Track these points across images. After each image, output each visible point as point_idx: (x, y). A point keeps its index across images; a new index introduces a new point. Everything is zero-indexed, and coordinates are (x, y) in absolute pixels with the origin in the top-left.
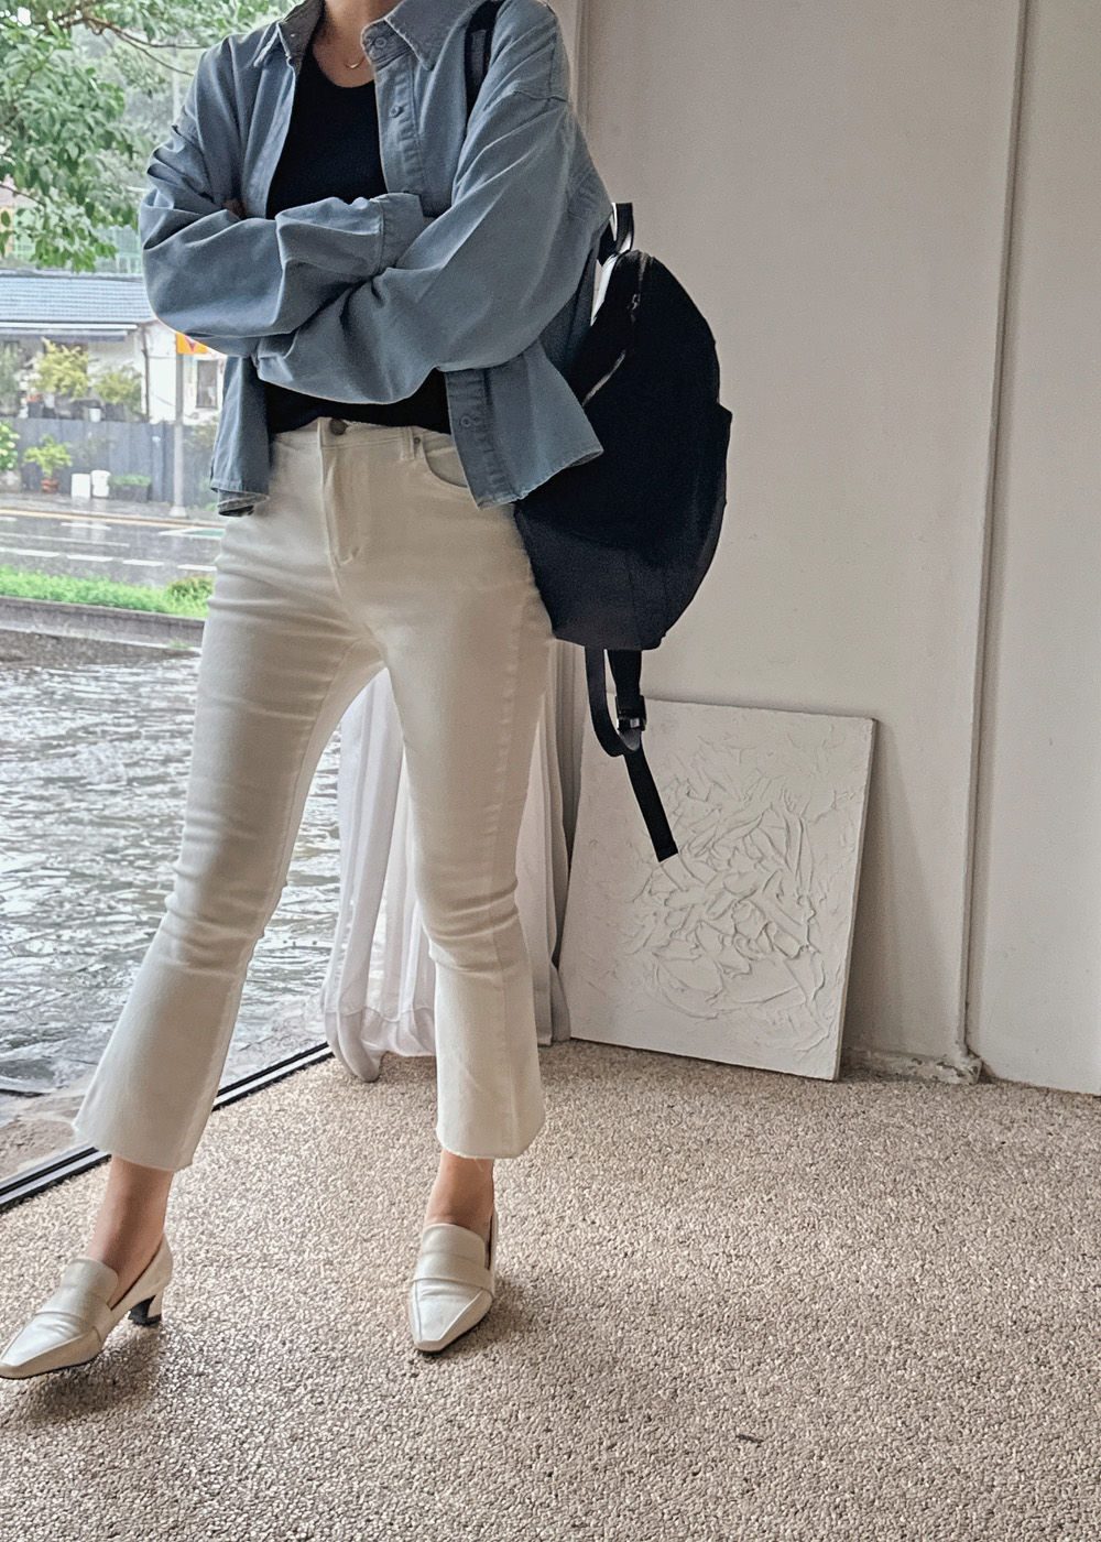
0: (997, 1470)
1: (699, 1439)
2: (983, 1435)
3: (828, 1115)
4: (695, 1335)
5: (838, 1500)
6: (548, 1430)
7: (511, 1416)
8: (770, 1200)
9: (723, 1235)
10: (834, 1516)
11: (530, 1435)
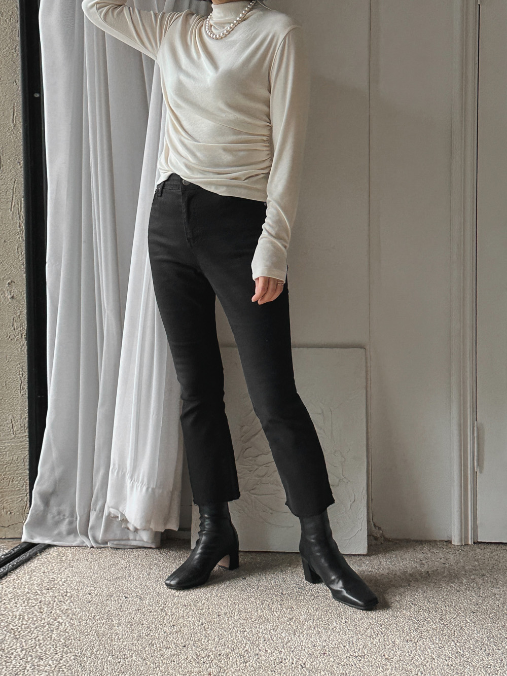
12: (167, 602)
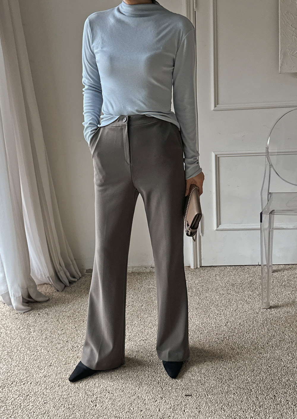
0: (248, 384)
1: (177, 400)
2: (237, 375)
3: (135, 290)
4: (153, 368)
5: (220, 406)
6: (142, 411)
7: (129, 410)
8: (140, 320)
9: (137, 334)
10: (223, 412)
11: (138, 414)
12: (60, 315)
